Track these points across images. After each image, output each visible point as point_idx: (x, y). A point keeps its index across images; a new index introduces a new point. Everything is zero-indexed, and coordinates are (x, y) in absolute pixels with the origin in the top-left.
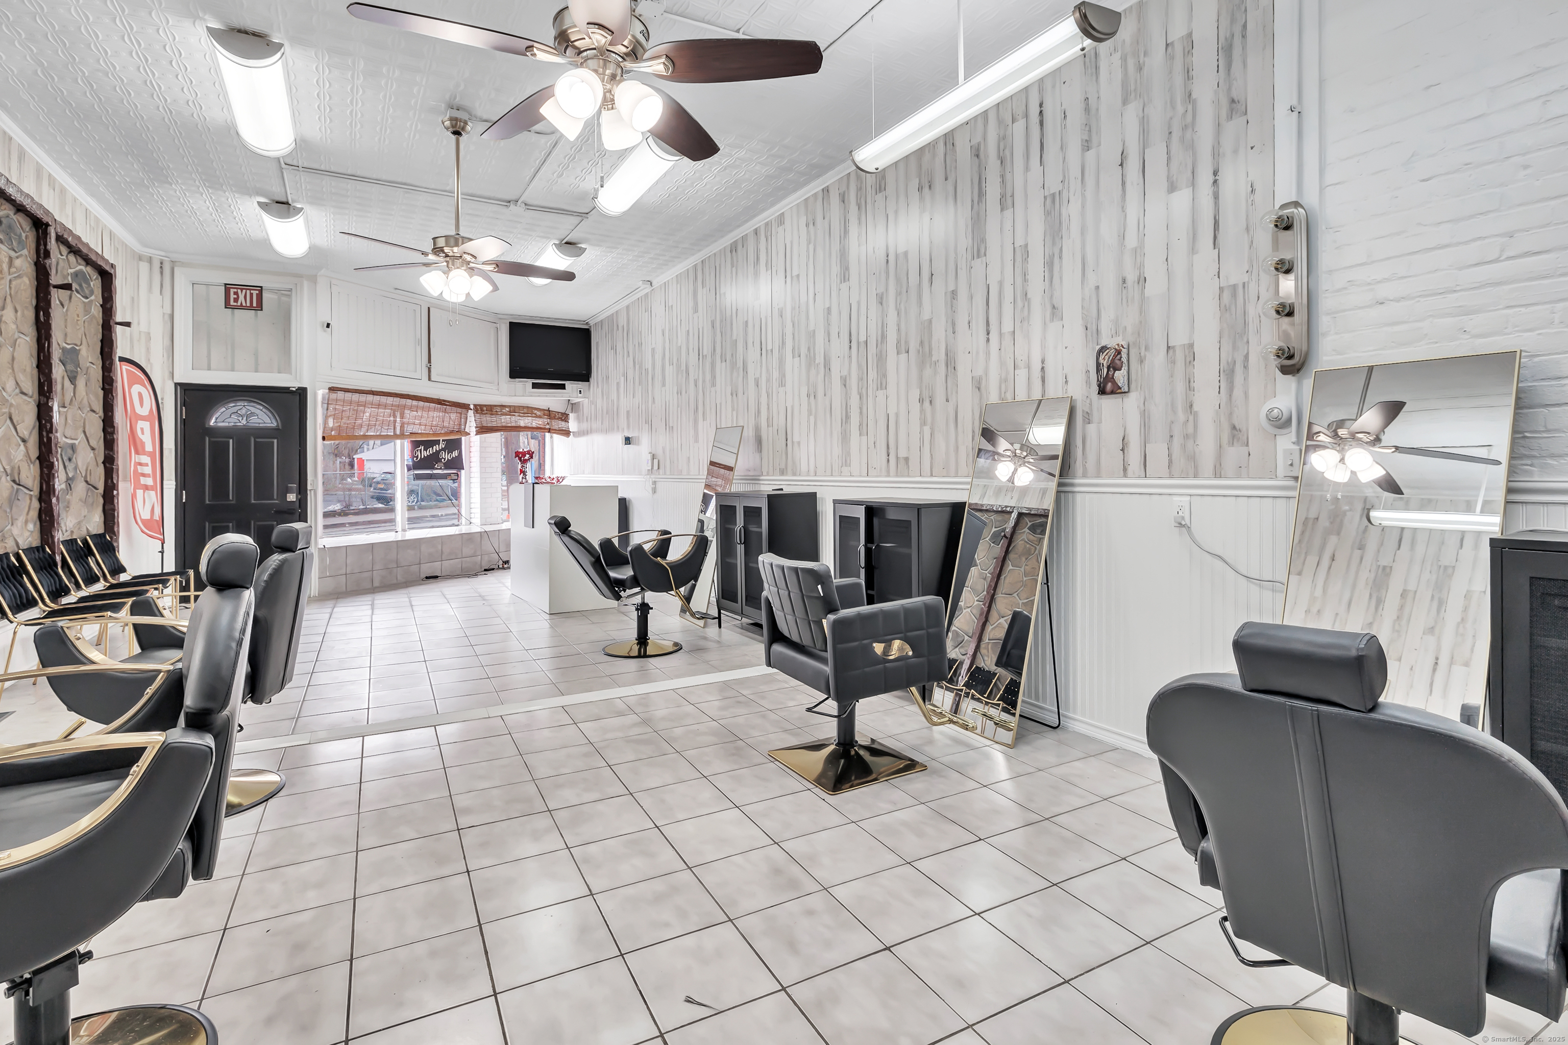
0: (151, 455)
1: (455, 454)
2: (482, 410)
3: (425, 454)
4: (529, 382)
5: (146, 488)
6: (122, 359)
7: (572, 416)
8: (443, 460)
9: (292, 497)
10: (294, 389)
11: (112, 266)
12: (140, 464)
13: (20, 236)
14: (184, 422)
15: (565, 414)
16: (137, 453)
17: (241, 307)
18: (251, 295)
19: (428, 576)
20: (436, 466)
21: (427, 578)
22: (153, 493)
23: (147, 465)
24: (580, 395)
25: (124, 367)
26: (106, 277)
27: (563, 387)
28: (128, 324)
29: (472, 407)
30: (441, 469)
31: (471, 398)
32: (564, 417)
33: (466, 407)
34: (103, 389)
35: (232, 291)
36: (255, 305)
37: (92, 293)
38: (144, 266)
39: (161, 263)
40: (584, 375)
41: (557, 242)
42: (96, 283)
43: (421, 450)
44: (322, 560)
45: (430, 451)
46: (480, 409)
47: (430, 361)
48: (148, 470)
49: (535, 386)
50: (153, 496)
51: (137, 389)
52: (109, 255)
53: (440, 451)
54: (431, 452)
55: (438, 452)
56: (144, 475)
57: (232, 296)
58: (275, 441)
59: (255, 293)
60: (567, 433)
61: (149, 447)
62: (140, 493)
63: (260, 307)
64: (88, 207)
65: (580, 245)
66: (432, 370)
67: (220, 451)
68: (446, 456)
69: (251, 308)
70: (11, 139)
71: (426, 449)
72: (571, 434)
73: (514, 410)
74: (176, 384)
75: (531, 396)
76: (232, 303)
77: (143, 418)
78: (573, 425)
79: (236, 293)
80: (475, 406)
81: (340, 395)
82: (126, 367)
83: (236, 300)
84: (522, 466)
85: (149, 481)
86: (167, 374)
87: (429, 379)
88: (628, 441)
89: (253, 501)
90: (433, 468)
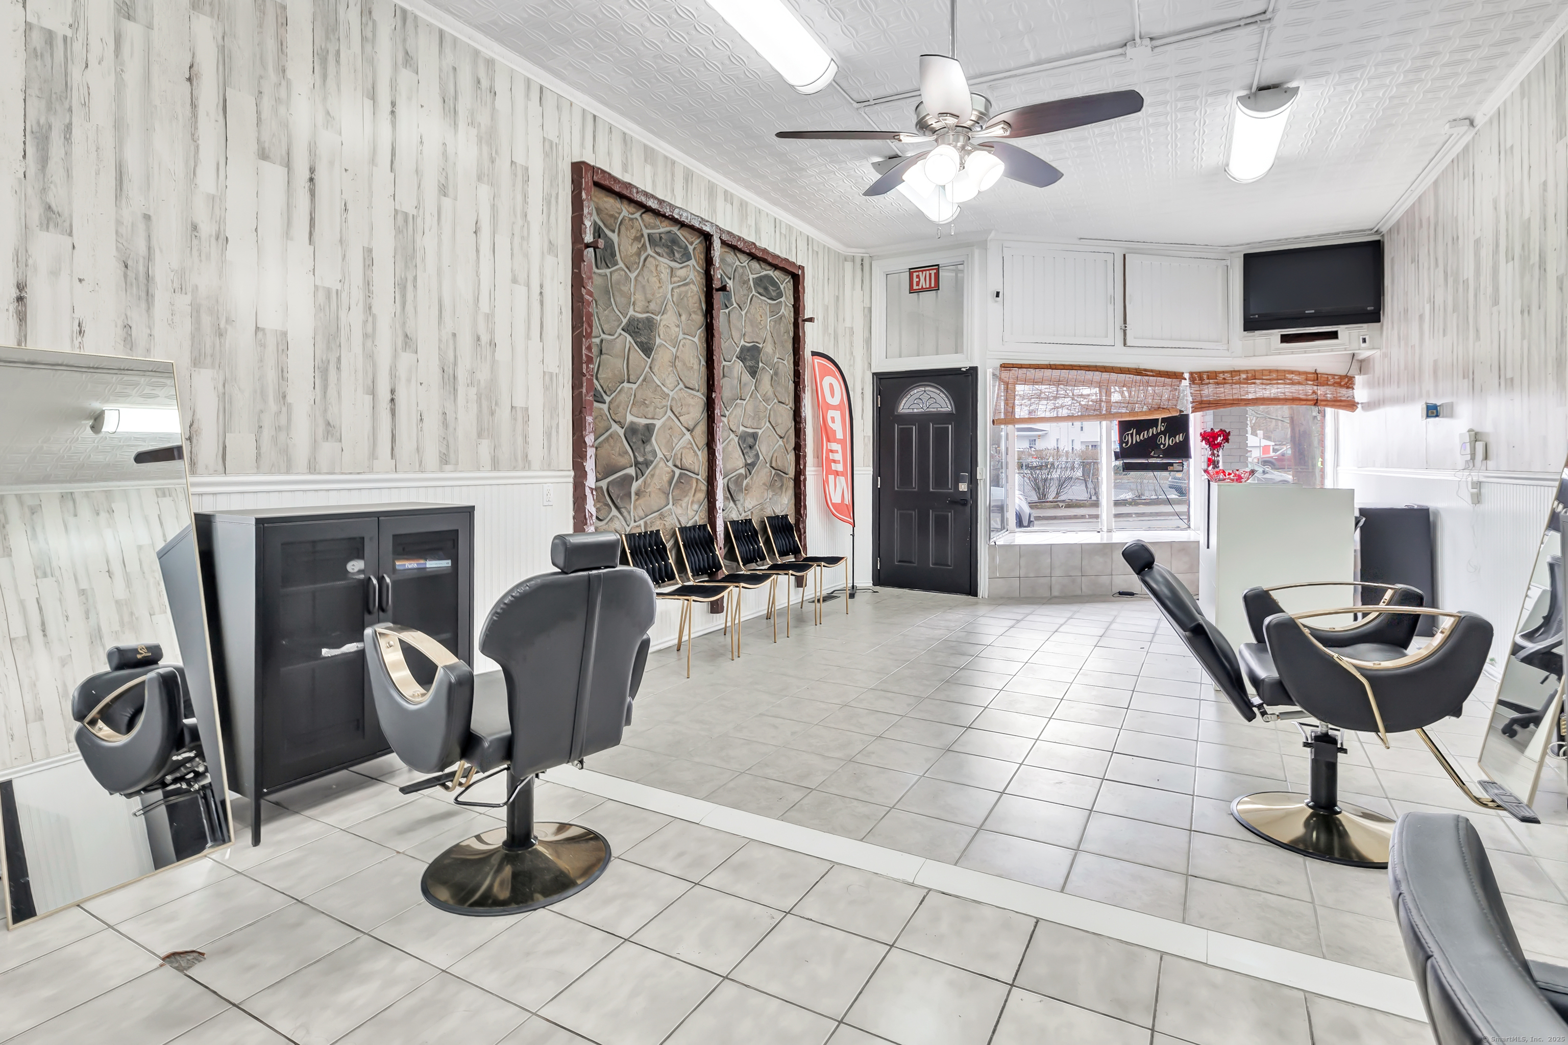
0: (842, 442)
1: (1179, 438)
2: (1201, 379)
3: (1137, 439)
4: (1277, 334)
5: (837, 473)
6: (814, 354)
7: (1359, 379)
8: (1162, 446)
9: (963, 487)
10: (964, 370)
11: (801, 268)
12: (832, 451)
13: (685, 248)
14: (879, 410)
15: (1346, 376)
16: (828, 440)
17: (923, 290)
18: (930, 274)
19: (1122, 591)
20: (1152, 454)
21: (1120, 594)
22: (842, 479)
23: (837, 452)
24: (1363, 345)
25: (816, 361)
26: (796, 279)
27: (1334, 335)
28: (811, 320)
29: (1187, 376)
30: (1158, 457)
31: (1186, 364)
32: (1347, 382)
33: (1178, 376)
34: (794, 382)
35: (915, 274)
36: (933, 285)
37: (780, 295)
38: (848, 266)
39: (862, 260)
40: (1374, 316)
41: (1243, 93)
42: (786, 285)
43: (1132, 434)
44: (992, 558)
45: (1145, 435)
46: (1198, 378)
47: (1125, 322)
48: (838, 457)
49: (1285, 339)
50: (842, 482)
51: (828, 380)
52: (799, 257)
53: (1158, 434)
54: (1146, 437)
55: (1155, 437)
56: (834, 461)
57: (915, 280)
58: (950, 426)
59: (933, 272)
60: (1351, 405)
61: (840, 435)
62: (831, 478)
63: (937, 288)
64: (776, 216)
65: (1286, 86)
66: (1128, 332)
67: (905, 436)
68: (1166, 441)
69: (930, 289)
70: (673, 163)
71: (1138, 433)
72: (1359, 406)
73: (1254, 376)
74: (874, 374)
75: (1280, 354)
76: (915, 287)
77: (834, 408)
78: (1360, 393)
79: (918, 277)
80: (1191, 374)
81: (1015, 371)
82: (818, 360)
83: (918, 284)
84: (1213, 454)
85: (839, 467)
86: (866, 365)
87: (1125, 344)
88: (1432, 411)
89: (931, 490)
90: (1148, 456)
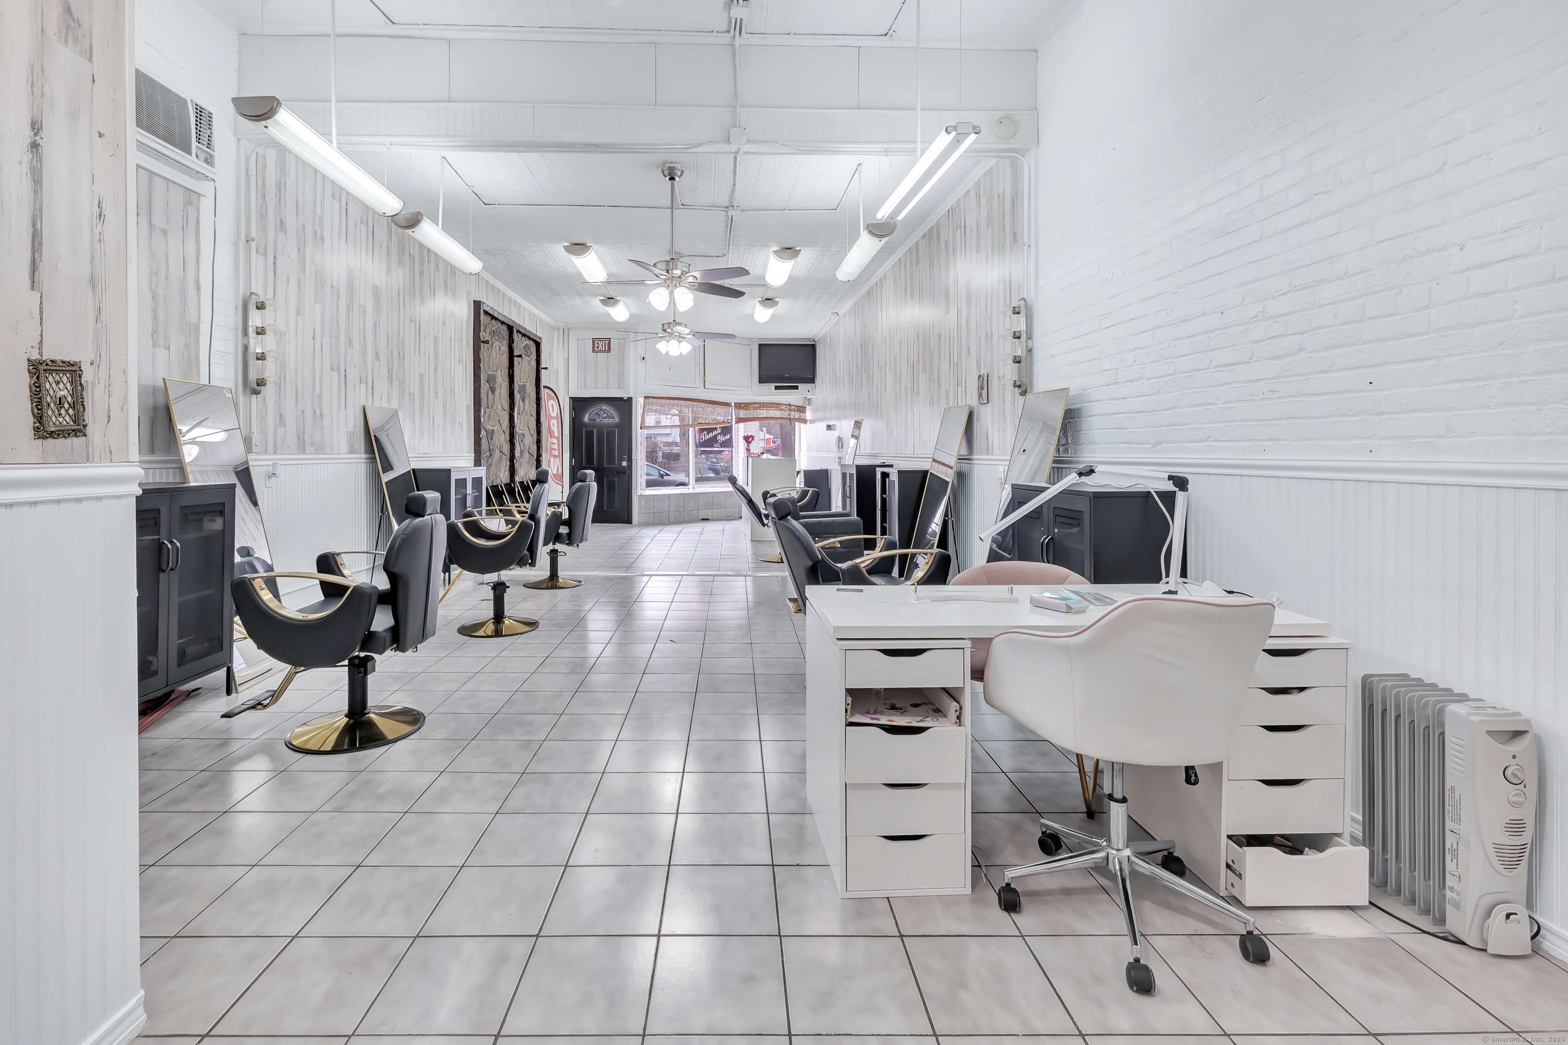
0: (557, 438)
1: (728, 437)
2: (740, 407)
3: (708, 437)
4: (773, 385)
5: (555, 456)
6: (545, 387)
7: (808, 408)
8: (719, 441)
9: (624, 464)
10: (626, 399)
11: (540, 338)
12: (553, 443)
13: (503, 335)
14: (574, 419)
15: (803, 407)
16: (551, 437)
17: (601, 351)
18: (605, 343)
19: (703, 518)
20: (715, 445)
21: (702, 519)
22: (558, 459)
23: (555, 444)
24: (808, 393)
25: (545, 391)
26: (538, 345)
27: (796, 388)
28: (546, 368)
29: (733, 404)
30: (718, 447)
31: (733, 399)
32: (802, 409)
33: (727, 404)
34: (536, 404)
35: (596, 342)
36: (607, 350)
37: (531, 354)
38: (556, 333)
39: (563, 330)
40: (812, 380)
41: (760, 299)
42: (533, 349)
43: (705, 434)
44: (640, 503)
45: (711, 435)
46: (739, 406)
47: (704, 376)
48: (556, 447)
49: (777, 388)
50: (558, 461)
51: (551, 402)
52: (539, 333)
53: (717, 434)
54: (711, 436)
55: (716, 436)
56: (554, 449)
57: (596, 345)
58: (617, 430)
59: (607, 342)
60: (804, 421)
61: (556, 435)
62: (552, 459)
63: (609, 350)
64: (530, 310)
65: (775, 300)
66: (706, 381)
67: (590, 435)
68: (721, 438)
69: (605, 351)
70: (500, 290)
71: (708, 434)
72: (808, 421)
73: (762, 405)
74: (570, 398)
75: (774, 395)
76: (596, 349)
77: (554, 418)
78: (809, 415)
79: (598, 343)
80: (735, 404)
81: (651, 400)
82: (546, 391)
83: (598, 347)
84: (748, 446)
85: (556, 453)
86: (566, 392)
87: (704, 388)
88: (830, 427)
89: (605, 465)
90: (713, 447)
